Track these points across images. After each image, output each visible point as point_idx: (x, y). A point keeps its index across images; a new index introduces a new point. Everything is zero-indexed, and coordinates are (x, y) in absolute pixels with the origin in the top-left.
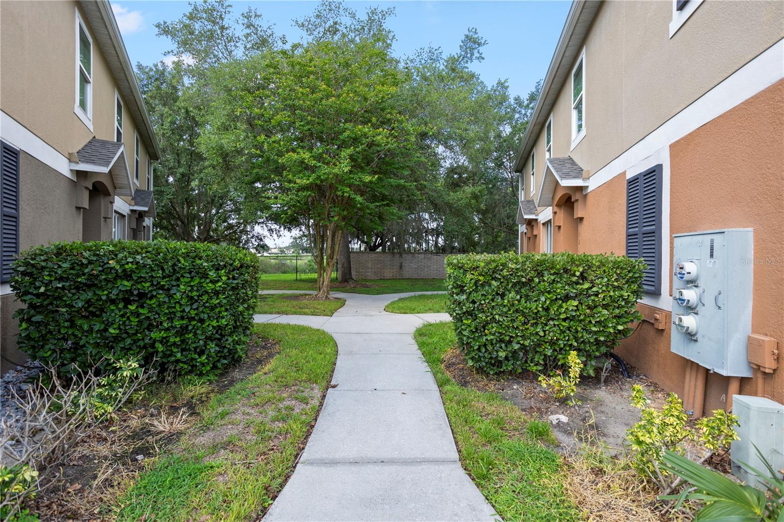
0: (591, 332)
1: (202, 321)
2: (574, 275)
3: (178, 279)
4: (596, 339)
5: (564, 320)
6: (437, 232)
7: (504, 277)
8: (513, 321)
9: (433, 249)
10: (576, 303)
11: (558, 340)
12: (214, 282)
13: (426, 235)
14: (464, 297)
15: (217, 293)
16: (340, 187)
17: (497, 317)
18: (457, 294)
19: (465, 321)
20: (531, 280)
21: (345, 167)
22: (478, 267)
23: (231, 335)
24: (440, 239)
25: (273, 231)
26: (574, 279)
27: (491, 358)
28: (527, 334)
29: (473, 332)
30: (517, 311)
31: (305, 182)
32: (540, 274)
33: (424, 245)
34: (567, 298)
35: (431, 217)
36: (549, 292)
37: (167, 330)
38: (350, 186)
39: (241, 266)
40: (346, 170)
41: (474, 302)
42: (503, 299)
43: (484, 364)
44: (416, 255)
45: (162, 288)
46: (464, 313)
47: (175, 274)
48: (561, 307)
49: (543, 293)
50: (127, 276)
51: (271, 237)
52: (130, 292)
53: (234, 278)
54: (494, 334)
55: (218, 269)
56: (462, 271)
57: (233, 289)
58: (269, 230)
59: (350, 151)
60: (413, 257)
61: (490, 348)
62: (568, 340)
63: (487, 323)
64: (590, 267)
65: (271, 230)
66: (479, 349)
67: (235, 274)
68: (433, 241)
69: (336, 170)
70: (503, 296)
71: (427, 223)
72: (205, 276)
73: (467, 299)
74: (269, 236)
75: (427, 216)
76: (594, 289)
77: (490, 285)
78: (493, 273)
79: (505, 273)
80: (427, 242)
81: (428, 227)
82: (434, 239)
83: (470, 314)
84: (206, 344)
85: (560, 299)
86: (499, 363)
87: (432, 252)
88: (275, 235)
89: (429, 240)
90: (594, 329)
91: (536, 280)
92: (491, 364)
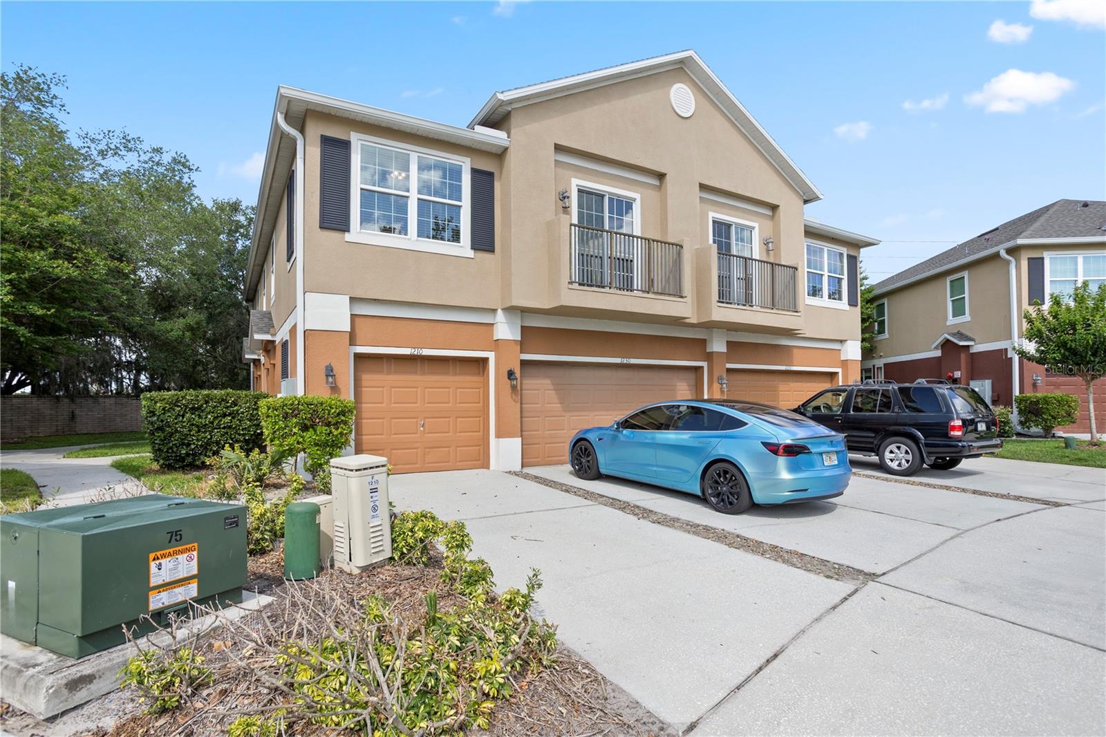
0: (239, 434)
2: (228, 402)
4: (244, 439)
5: (224, 428)
6: (136, 367)
7: (183, 405)
8: (190, 431)
9: (130, 392)
10: (230, 418)
11: (220, 440)
13: (117, 370)
14: (155, 418)
17: (179, 429)
18: (150, 417)
19: (156, 434)
20: (202, 406)
22: (165, 399)
24: (142, 377)
26: (229, 404)
27: (177, 456)
28: (200, 438)
29: (163, 441)
30: (193, 425)
32: (207, 402)
33: (114, 386)
34: (224, 415)
35: (125, 343)
36: (213, 413)
38: (7, 315)
40: (6, 299)
41: (162, 421)
42: (183, 418)
43: (172, 461)
44: (101, 400)
46: (156, 429)
48: (221, 420)
49: (209, 413)
54: (177, 440)
56: (153, 402)
59: (11, 277)
60: (94, 403)
61: (175, 449)
62: (227, 440)
63: (172, 434)
64: (240, 398)
66: (167, 452)
68: (130, 379)
70: (183, 416)
71: (120, 353)
73: (158, 419)
75: (118, 342)
76: (242, 410)
77: (174, 410)
78: (175, 403)
79: (184, 402)
80: (120, 381)
81: (120, 358)
82: (132, 377)
83: (160, 429)
85: (221, 416)
86: (183, 459)
87: (128, 395)
89: (123, 377)
90: (242, 432)
91: (205, 406)
92: (177, 460)
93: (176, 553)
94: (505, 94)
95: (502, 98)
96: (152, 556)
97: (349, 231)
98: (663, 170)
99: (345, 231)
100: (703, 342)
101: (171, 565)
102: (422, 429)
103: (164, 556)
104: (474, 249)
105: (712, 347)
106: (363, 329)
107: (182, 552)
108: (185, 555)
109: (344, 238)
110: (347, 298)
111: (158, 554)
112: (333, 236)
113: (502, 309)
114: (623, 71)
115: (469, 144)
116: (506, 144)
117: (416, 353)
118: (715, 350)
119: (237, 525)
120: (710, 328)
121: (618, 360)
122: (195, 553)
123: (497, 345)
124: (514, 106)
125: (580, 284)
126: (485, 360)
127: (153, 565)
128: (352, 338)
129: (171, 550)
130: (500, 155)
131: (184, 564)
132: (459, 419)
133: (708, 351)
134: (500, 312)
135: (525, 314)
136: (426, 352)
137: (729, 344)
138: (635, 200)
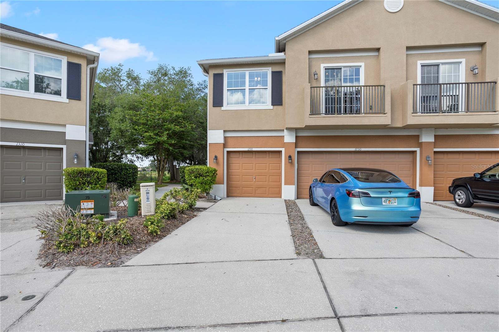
1: (127, 179)
3: (122, 170)
12: (129, 171)
15: (130, 173)
16: (164, 144)
21: (165, 138)
23: (132, 183)
25: (139, 158)
31: (151, 143)
37: (120, 181)
38: (167, 144)
39: (135, 168)
40: (165, 139)
45: (119, 172)
47: (122, 169)
50: (113, 169)
51: (138, 161)
52: (113, 173)
53: (133, 171)
55: (130, 168)
57: (133, 173)
58: (137, 157)
59: (167, 132)
65: (138, 157)
67: (133, 170)
69: (162, 139)
72: (128, 170)
74: (137, 161)
84: (127, 184)
88: (140, 160)
93: (88, 202)
94: (279, 37)
95: (278, 39)
96: (81, 201)
97: (223, 106)
98: (378, 47)
99: (221, 106)
100: (417, 137)
101: (86, 204)
102: (254, 180)
103: (85, 202)
104: (273, 105)
105: (422, 140)
106: (230, 141)
107: (90, 202)
108: (90, 203)
109: (221, 109)
110: (222, 131)
111: (83, 201)
112: (217, 109)
113: (286, 129)
114: (346, 3)
115: (270, 62)
116: (284, 57)
117: (250, 150)
118: (423, 141)
119: (106, 198)
120: (421, 128)
121: (353, 149)
122: (93, 203)
123: (284, 145)
124: (287, 40)
125: (325, 114)
126: (280, 152)
127: (82, 204)
128: (225, 145)
129: (87, 201)
130: (282, 63)
131: (91, 205)
132: (270, 177)
133: (420, 142)
134: (285, 130)
135: (297, 130)
136: (254, 149)
137: (436, 136)
138: (361, 66)
